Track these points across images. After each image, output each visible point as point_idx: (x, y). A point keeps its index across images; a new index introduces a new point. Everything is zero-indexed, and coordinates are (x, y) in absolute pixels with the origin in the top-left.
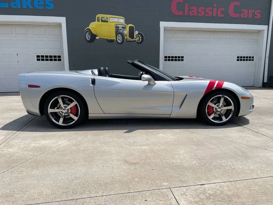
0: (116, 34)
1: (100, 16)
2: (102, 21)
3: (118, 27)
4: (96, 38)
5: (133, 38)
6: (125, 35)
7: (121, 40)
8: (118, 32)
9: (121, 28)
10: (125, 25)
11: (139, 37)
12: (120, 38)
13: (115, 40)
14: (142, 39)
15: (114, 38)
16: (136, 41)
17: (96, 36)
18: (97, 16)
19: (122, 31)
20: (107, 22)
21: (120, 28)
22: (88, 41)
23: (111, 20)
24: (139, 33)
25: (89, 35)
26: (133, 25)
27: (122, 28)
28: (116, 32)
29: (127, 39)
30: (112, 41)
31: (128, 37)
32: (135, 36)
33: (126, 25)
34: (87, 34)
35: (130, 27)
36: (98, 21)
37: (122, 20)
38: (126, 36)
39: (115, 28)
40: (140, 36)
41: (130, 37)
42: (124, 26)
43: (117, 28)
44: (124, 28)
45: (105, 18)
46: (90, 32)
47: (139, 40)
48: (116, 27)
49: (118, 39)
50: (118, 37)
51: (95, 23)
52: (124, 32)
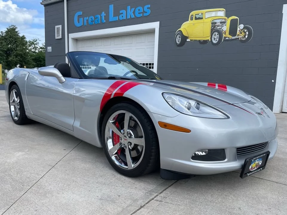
0: (211, 32)
1: (194, 13)
2: (196, 19)
3: (216, 23)
4: (187, 40)
5: (234, 34)
6: (223, 32)
7: (218, 40)
8: (214, 29)
9: (219, 24)
10: (225, 19)
11: (245, 32)
12: (216, 37)
13: (210, 40)
14: (250, 35)
15: (209, 38)
16: (238, 38)
17: (187, 38)
18: (191, 14)
19: (221, 27)
20: (202, 18)
21: (217, 24)
22: (177, 45)
23: (207, 15)
24: (244, 28)
25: (180, 38)
26: (236, 18)
27: (221, 23)
28: (212, 30)
29: (225, 38)
30: (205, 42)
32: (238, 31)
33: (227, 19)
34: (178, 37)
35: (232, 20)
36: (192, 19)
37: (221, 13)
38: (225, 34)
39: (211, 25)
40: (246, 31)
41: (230, 34)
42: (223, 20)
43: (214, 24)
44: (223, 23)
45: (200, 14)
46: (180, 34)
47: (245, 36)
48: (212, 23)
49: (213, 39)
50: (213, 36)
51: (188, 23)
52: (222, 28)
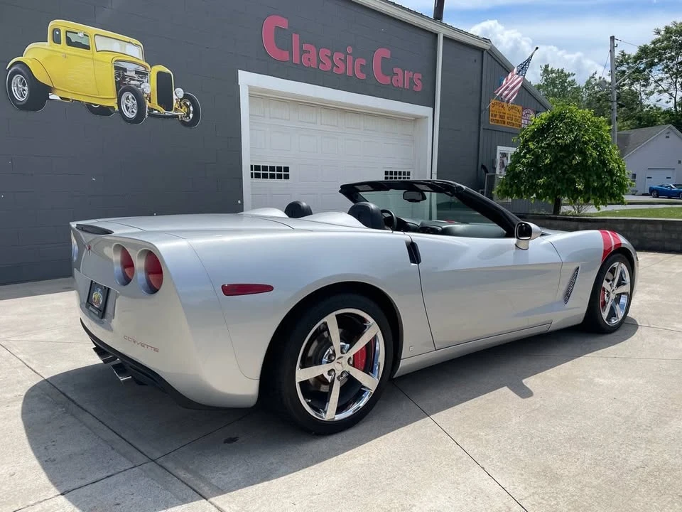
0: (117, 90)
1: (60, 24)
2: (69, 42)
3: (125, 70)
4: (50, 97)
5: (169, 106)
6: (146, 95)
7: (136, 111)
8: (122, 85)
9: (133, 74)
10: (145, 67)
11: (188, 107)
12: (129, 105)
13: (117, 108)
14: (196, 112)
15: (113, 103)
16: (177, 116)
17: (50, 89)
18: (52, 24)
19: (138, 83)
20: (87, 47)
21: (128, 73)
22: (18, 106)
23: (101, 44)
24: (186, 96)
25: (24, 85)
26: (167, 71)
27: (137, 72)
28: (118, 84)
29: (151, 110)
30: (104, 111)
31: (153, 103)
32: (175, 101)
33: (149, 67)
34: (17, 79)
35: (160, 74)
36: (57, 40)
37: (133, 51)
38: (150, 101)
39: (114, 71)
40: (188, 103)
41: (160, 103)
42: (142, 69)
43: (120, 71)
44: (142, 74)
45: (80, 35)
46: (25, 74)
47: (188, 115)
48: (116, 68)
49: (123, 107)
50: (123, 99)
51: (46, 47)
52: (142, 86)
